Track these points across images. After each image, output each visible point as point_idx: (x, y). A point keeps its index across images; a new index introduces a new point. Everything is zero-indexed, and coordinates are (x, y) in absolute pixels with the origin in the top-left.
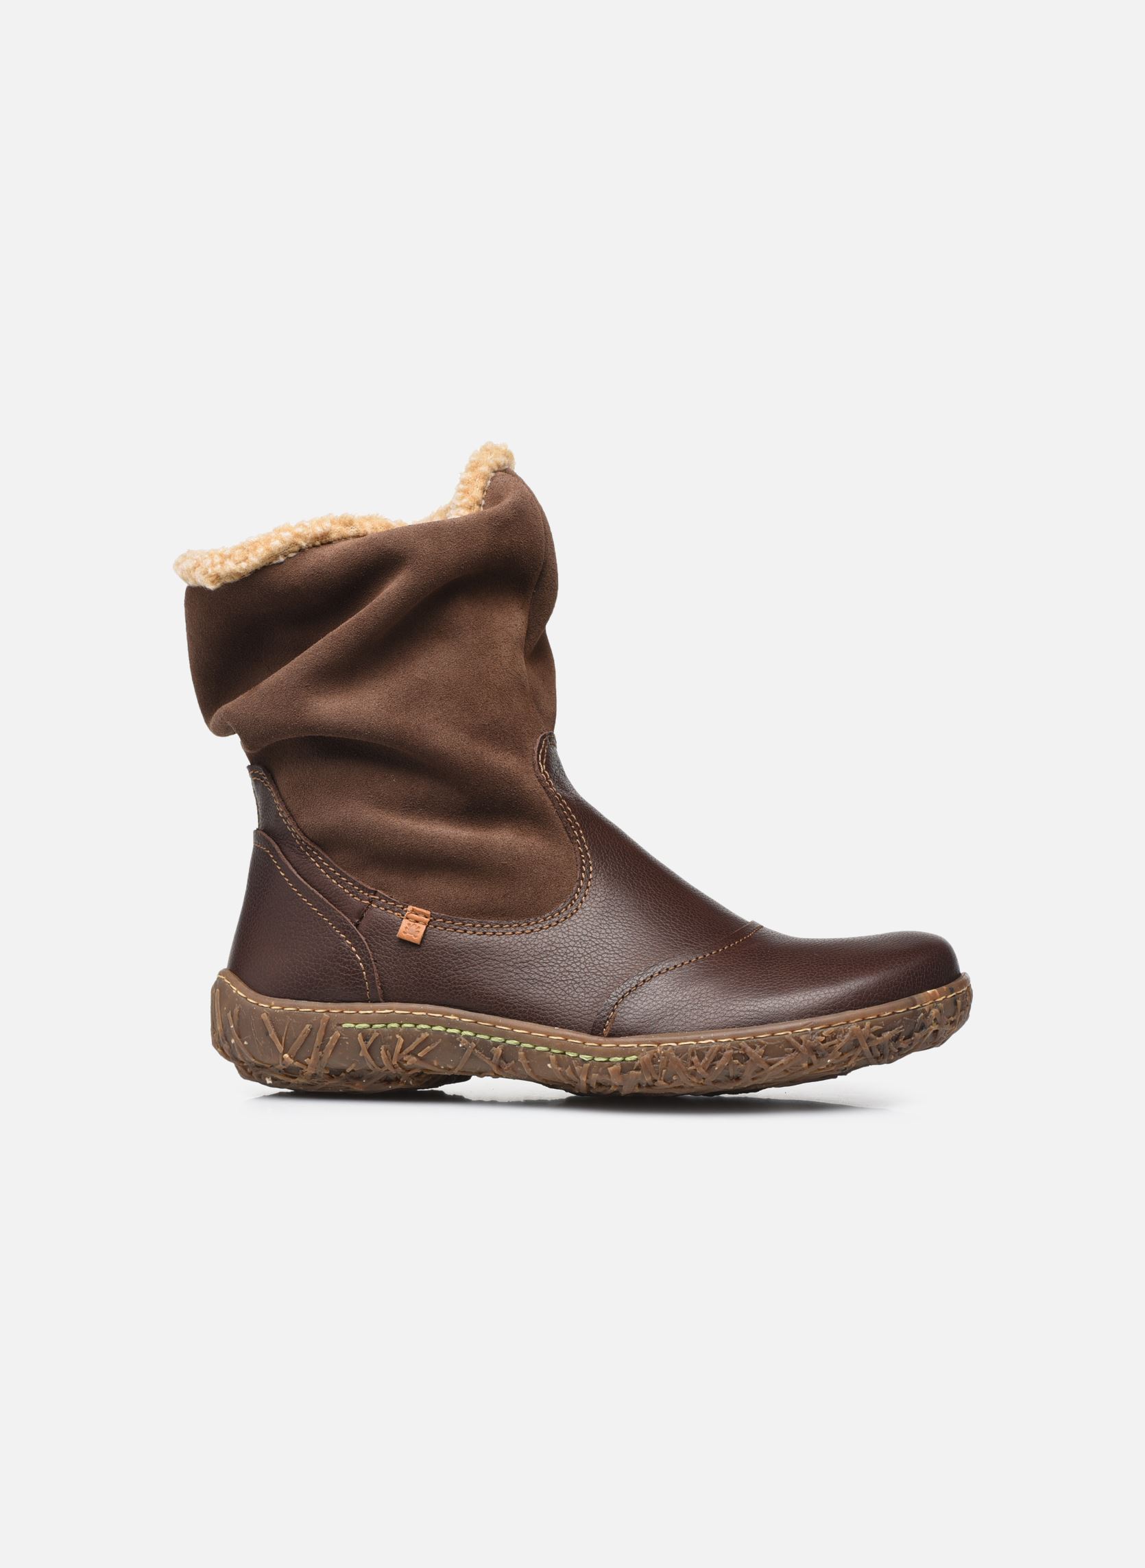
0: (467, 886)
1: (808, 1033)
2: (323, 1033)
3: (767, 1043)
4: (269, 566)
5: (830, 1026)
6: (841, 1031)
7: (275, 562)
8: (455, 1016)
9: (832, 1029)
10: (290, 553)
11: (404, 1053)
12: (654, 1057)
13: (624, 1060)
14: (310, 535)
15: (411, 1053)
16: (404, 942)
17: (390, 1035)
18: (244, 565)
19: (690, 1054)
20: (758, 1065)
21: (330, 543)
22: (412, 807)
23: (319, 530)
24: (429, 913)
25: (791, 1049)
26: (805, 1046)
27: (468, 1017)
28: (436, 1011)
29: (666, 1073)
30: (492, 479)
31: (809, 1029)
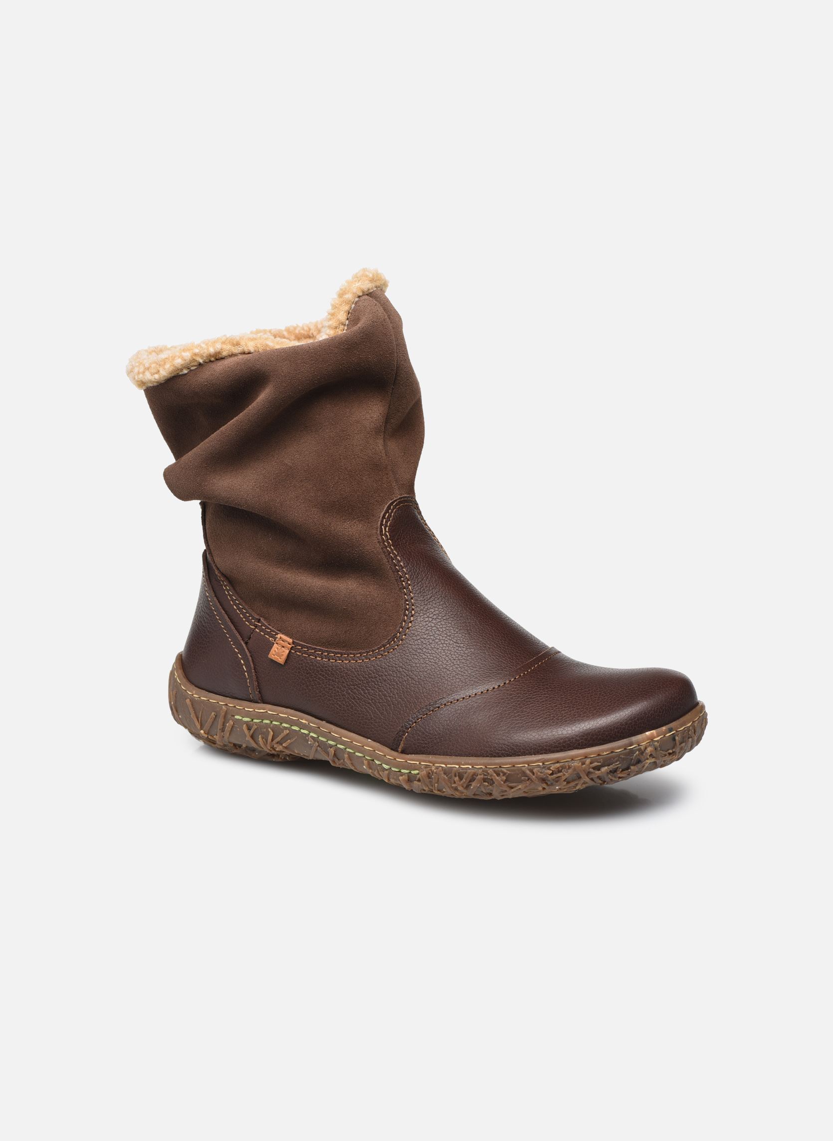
0: (320, 622)
1: (540, 767)
2: (223, 720)
3: (509, 772)
4: (177, 376)
5: (558, 762)
6: (566, 767)
7: (181, 373)
8: (306, 720)
9: (558, 765)
10: (192, 366)
11: (274, 742)
12: (429, 773)
13: (410, 773)
14: (205, 354)
15: (279, 743)
16: (273, 662)
17: (264, 729)
18: (157, 376)
19: (453, 775)
20: (501, 788)
21: (223, 358)
22: (284, 561)
23: (212, 350)
24: (290, 640)
25: (527, 778)
26: (536, 777)
27: (314, 723)
28: (294, 715)
29: (438, 786)
30: (356, 303)
31: (541, 764)
